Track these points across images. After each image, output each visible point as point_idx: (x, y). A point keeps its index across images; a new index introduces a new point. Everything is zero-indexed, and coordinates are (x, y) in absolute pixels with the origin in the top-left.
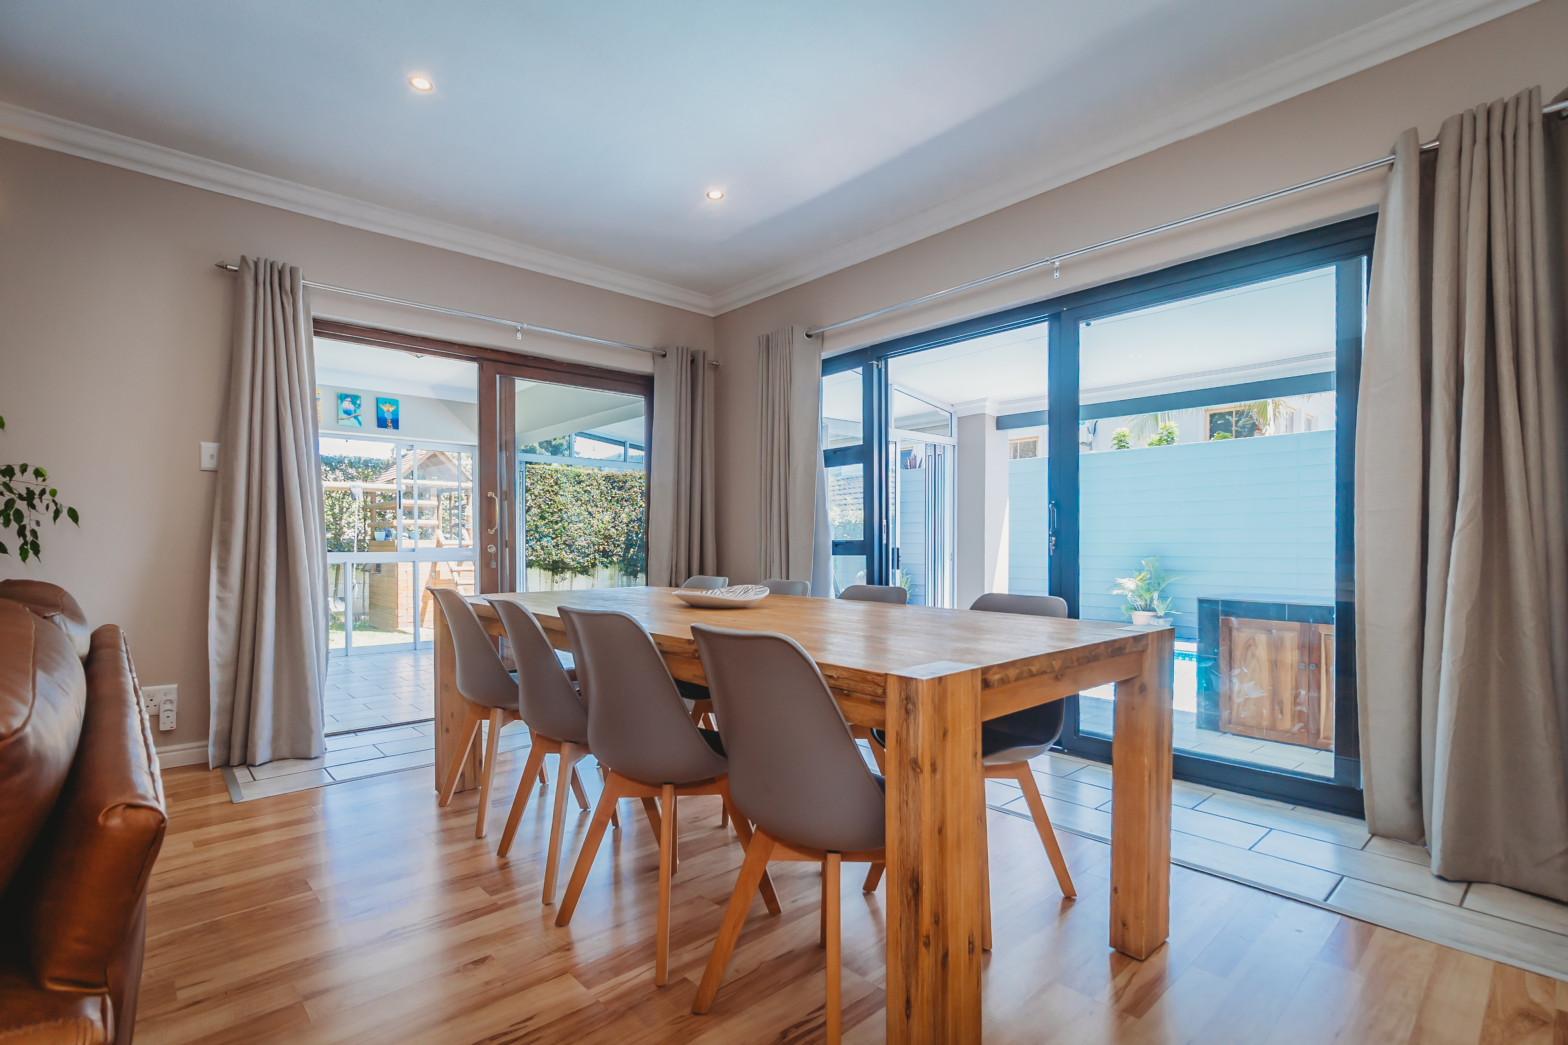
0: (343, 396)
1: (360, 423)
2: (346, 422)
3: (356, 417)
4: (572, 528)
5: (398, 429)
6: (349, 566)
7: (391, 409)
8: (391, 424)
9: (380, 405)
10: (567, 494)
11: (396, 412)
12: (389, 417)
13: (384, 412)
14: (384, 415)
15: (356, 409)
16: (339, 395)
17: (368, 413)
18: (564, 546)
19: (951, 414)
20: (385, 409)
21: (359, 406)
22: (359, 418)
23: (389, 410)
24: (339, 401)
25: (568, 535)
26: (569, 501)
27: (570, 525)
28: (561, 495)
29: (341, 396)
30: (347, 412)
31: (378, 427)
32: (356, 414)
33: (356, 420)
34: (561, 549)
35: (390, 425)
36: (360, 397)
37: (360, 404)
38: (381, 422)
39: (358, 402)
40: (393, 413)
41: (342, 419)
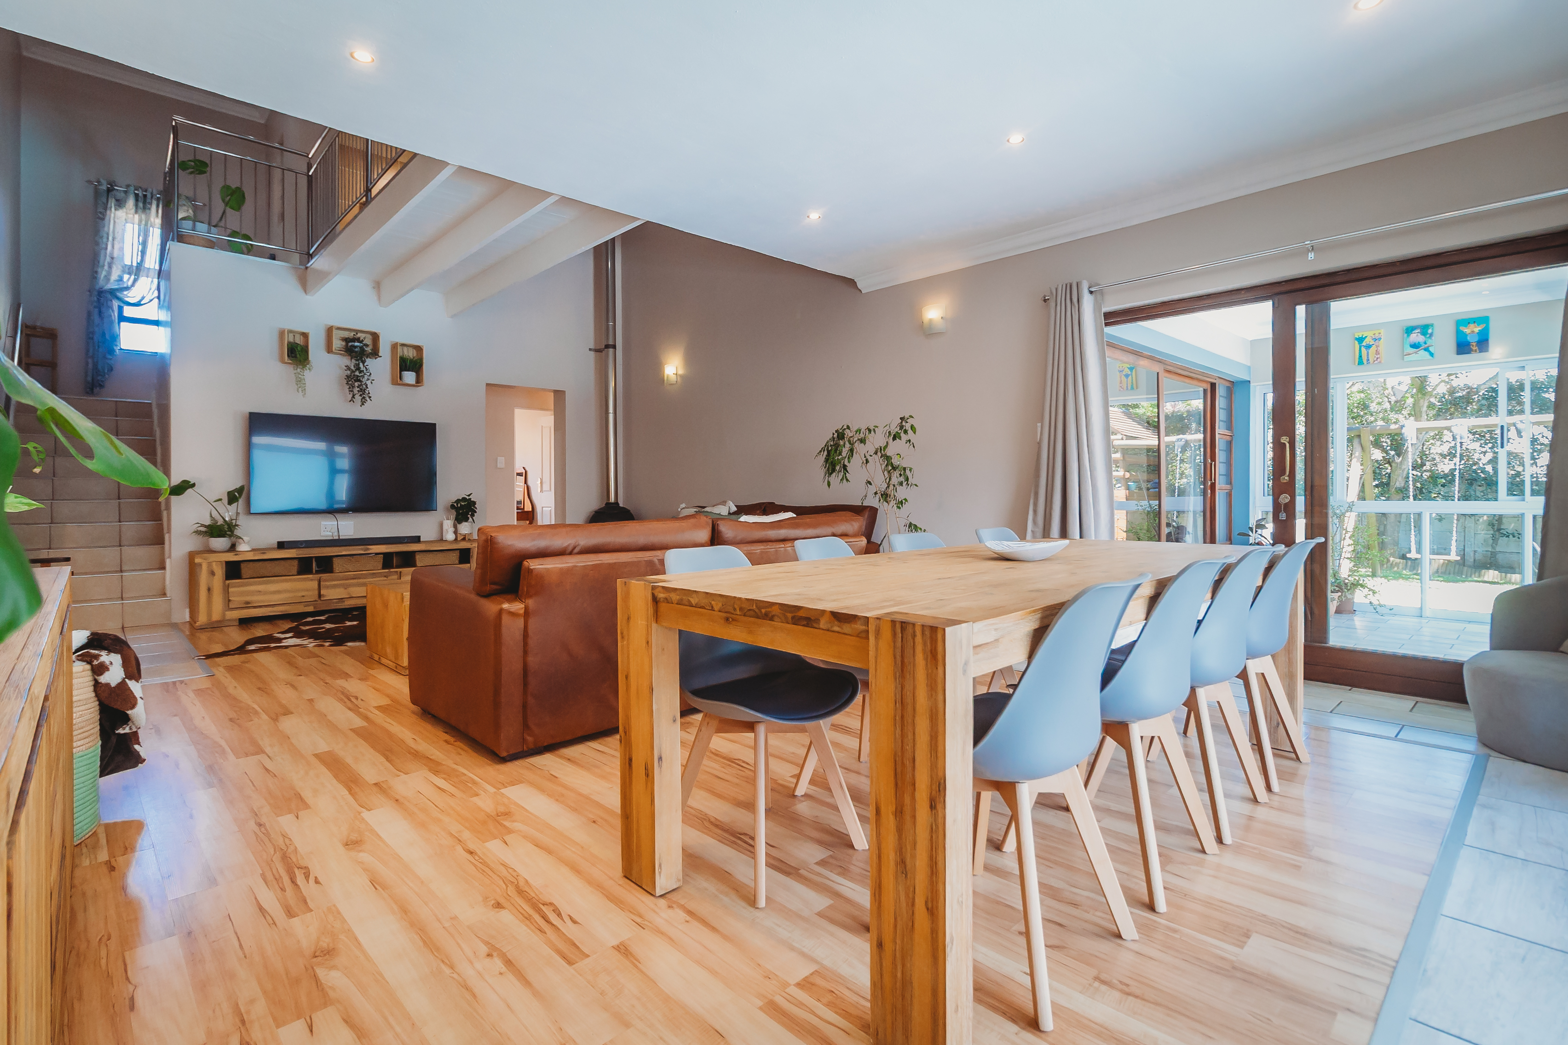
0: (1410, 329)
1: (1432, 354)
2: (1414, 357)
3: (1426, 349)
5: (1487, 351)
6: (1423, 519)
7: (1477, 330)
8: (1477, 348)
9: (1461, 328)
11: (1484, 333)
12: (1473, 339)
13: (1466, 335)
14: (1467, 339)
15: (1427, 339)
16: (1405, 328)
17: (1444, 341)
20: (1467, 331)
21: (1431, 335)
22: (1431, 349)
23: (1473, 332)
24: (1405, 336)
29: (1408, 329)
30: (1415, 346)
31: (1458, 354)
32: (1426, 346)
33: (1426, 352)
35: (1474, 348)
36: (1432, 325)
37: (1432, 332)
38: (1463, 348)
39: (1430, 331)
40: (1480, 333)
41: (1409, 354)
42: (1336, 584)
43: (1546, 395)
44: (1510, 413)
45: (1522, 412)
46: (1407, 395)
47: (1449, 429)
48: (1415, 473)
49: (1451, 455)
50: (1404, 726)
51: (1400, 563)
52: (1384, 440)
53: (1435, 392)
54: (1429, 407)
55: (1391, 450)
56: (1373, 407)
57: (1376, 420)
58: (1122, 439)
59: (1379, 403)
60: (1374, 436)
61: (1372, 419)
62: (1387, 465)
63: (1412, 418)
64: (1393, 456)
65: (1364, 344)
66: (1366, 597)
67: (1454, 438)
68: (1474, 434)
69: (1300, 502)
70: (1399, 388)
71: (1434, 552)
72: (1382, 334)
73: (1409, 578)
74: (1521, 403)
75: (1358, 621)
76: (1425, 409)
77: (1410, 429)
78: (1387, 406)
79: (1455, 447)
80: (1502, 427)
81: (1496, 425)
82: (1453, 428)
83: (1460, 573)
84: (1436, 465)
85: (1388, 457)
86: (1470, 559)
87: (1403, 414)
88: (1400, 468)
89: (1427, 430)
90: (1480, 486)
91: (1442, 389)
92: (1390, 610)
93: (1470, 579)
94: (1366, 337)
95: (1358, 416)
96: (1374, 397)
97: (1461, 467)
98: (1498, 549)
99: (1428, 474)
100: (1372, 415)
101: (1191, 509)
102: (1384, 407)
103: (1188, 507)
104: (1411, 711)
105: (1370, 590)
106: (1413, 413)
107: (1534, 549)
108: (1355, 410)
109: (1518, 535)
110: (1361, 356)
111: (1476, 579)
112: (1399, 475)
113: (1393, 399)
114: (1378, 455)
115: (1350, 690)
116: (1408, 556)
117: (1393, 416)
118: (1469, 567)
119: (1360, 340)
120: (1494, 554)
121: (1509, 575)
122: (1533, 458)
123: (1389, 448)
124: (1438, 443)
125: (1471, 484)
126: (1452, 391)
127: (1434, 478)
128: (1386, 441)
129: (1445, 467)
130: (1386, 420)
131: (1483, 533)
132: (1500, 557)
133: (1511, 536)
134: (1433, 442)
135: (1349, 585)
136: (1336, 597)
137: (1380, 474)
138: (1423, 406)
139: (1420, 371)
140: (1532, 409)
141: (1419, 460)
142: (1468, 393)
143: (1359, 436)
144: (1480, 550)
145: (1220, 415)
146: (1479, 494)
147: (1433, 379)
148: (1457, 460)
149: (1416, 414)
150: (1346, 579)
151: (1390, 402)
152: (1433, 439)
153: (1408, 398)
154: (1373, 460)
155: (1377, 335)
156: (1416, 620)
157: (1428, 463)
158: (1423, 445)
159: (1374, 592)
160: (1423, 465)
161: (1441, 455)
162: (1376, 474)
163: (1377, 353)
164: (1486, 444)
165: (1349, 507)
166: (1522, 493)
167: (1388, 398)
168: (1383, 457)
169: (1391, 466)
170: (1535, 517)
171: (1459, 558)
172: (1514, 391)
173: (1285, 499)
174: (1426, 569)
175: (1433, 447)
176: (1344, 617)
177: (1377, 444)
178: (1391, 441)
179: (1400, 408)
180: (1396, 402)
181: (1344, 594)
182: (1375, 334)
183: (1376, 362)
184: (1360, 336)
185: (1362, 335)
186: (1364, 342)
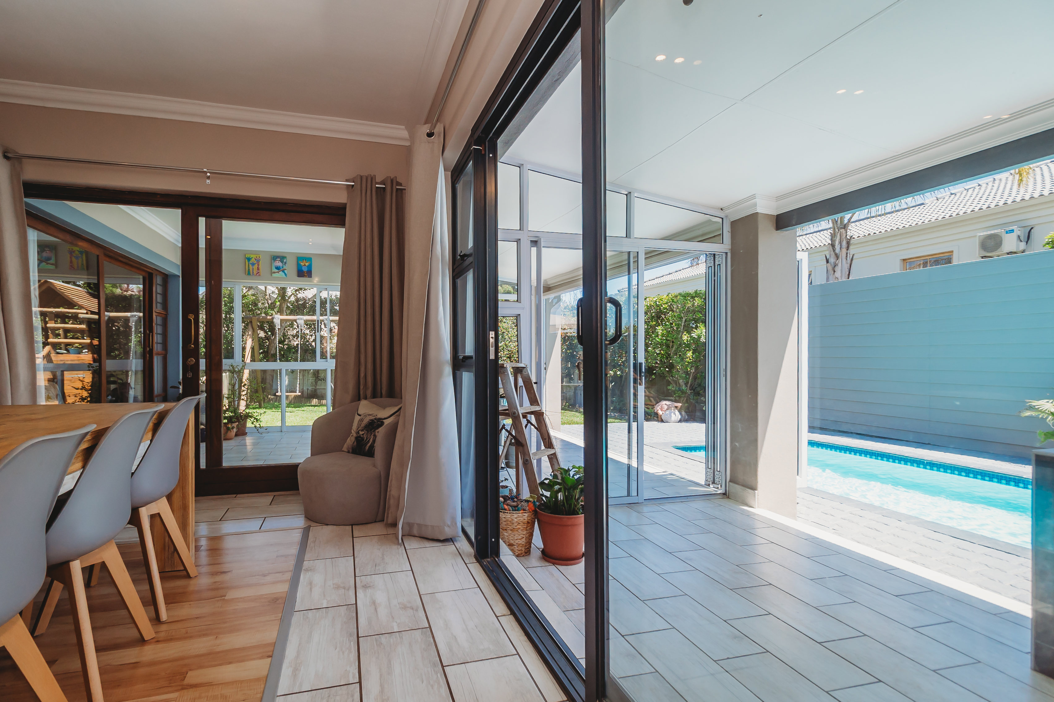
0: (275, 258)
1: (286, 275)
2: (278, 275)
3: (283, 271)
4: (512, 345)
5: (311, 277)
6: (284, 372)
7: (307, 264)
9: (300, 262)
10: (508, 321)
11: (310, 267)
12: (305, 269)
13: (302, 266)
14: (302, 269)
15: (284, 265)
16: (272, 257)
17: (291, 268)
18: (506, 358)
19: (722, 219)
20: (303, 264)
21: (285, 263)
22: (286, 271)
23: (305, 265)
24: (273, 261)
25: (508, 350)
26: (510, 326)
27: (510, 343)
28: (504, 322)
29: (274, 257)
30: (277, 268)
31: (298, 277)
32: (283, 269)
33: (283, 273)
34: (504, 360)
35: (306, 275)
36: (286, 257)
37: (286, 262)
38: (301, 274)
39: (285, 261)
40: (308, 266)
41: (274, 273)
42: (235, 417)
43: (336, 308)
44: (321, 315)
45: (326, 315)
46: (277, 300)
47: (295, 321)
48: (280, 345)
49: (296, 336)
50: (265, 518)
51: (274, 398)
52: (265, 325)
53: (289, 300)
54: (287, 308)
55: (269, 331)
56: (260, 305)
57: (261, 313)
58: (87, 313)
59: (263, 304)
60: (260, 322)
61: (259, 312)
62: (267, 341)
63: (279, 314)
64: (270, 335)
65: (251, 262)
66: (253, 423)
67: (298, 326)
68: (307, 325)
69: (203, 363)
70: (272, 295)
71: (287, 391)
72: (261, 258)
73: (278, 407)
74: (326, 310)
75: (249, 440)
76: (285, 309)
77: (277, 319)
78: (267, 305)
79: (298, 332)
80: (318, 321)
81: (315, 321)
82: (298, 321)
83: (301, 402)
84: (290, 341)
85: (267, 336)
86: (305, 394)
87: (274, 311)
88: (274, 342)
89: (287, 320)
90: (309, 353)
91: (293, 299)
92: (266, 429)
93: (306, 405)
94: (252, 258)
95: (252, 310)
96: (260, 299)
97: (302, 342)
98: (317, 387)
99: (287, 346)
100: (259, 310)
101: (133, 369)
102: (265, 306)
103: (131, 367)
104: (270, 504)
105: (255, 418)
106: (279, 310)
107: (331, 386)
108: (250, 306)
109: (324, 379)
110: (249, 270)
111: (308, 404)
112: (272, 347)
113: (270, 302)
114: (262, 334)
115: (235, 497)
116: (277, 394)
117: (270, 312)
118: (305, 398)
119: (249, 259)
120: (315, 390)
121: (322, 401)
122: (330, 339)
123: (268, 330)
124: (291, 329)
125: (306, 352)
126: (297, 300)
127: (290, 348)
128: (266, 327)
129: (295, 342)
130: (267, 314)
131: (311, 379)
132: (318, 392)
133: (322, 380)
134: (289, 328)
135: (243, 417)
136: (235, 426)
137: (264, 346)
138: (284, 307)
139: (282, 284)
140: (330, 314)
141: (282, 338)
142: (304, 302)
143: (251, 322)
144: (310, 388)
145: (158, 298)
146: (309, 358)
147: (289, 292)
148: (299, 339)
149: (280, 312)
150: (242, 413)
151: (268, 303)
152: (289, 327)
153: (277, 302)
154: (259, 337)
155: (258, 258)
156: (280, 434)
157: (287, 340)
158: (284, 329)
159: (257, 420)
160: (284, 341)
161: (292, 335)
162: (261, 346)
163: (258, 269)
164: (312, 331)
165: (243, 366)
166: (326, 358)
167: (267, 301)
168: (265, 336)
169: (269, 341)
170: (331, 370)
171: (300, 394)
172: (323, 303)
173: (192, 361)
174: (284, 402)
175: (289, 331)
176: (240, 438)
177: (262, 328)
178: (269, 326)
179: (273, 307)
180: (271, 303)
181: (240, 423)
182: (257, 257)
183: (257, 275)
184: (249, 257)
185: (250, 256)
186: (251, 261)
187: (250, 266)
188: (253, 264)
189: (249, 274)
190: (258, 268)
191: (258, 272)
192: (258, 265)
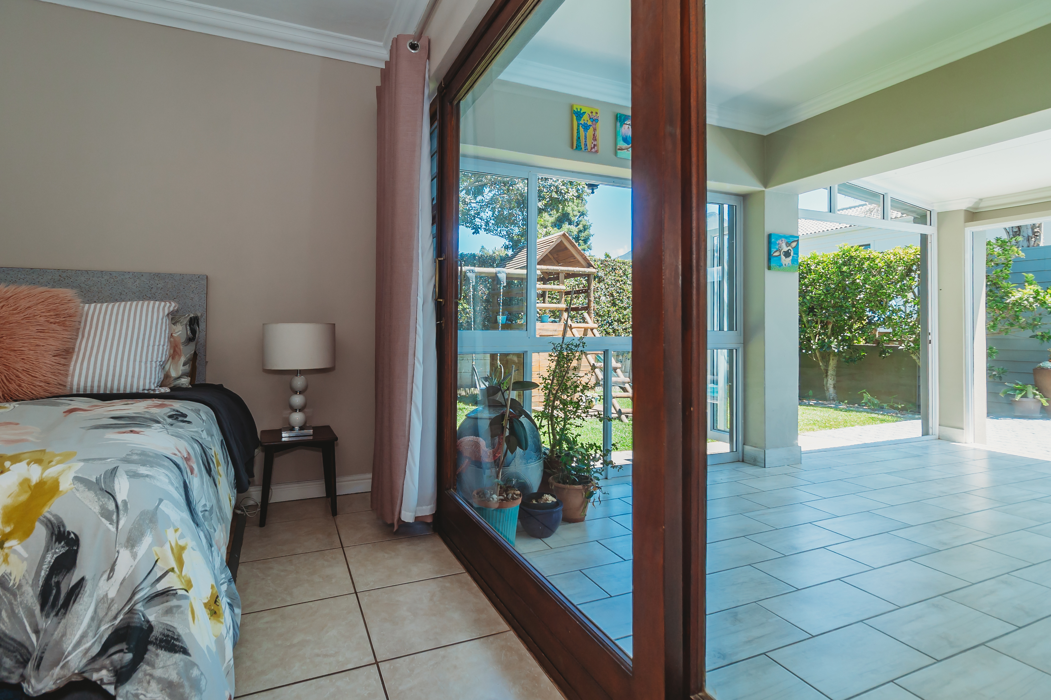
0: (622, 118)
16: (618, 115)
29: (620, 117)
41: (621, 149)
65: (582, 122)
72: (597, 113)
94: (584, 113)
110: (579, 139)
119: (579, 115)
155: (594, 114)
163: (595, 138)
182: (592, 113)
183: (593, 150)
184: (579, 110)
185: (581, 109)
186: (582, 119)
187: (581, 130)
188: (586, 127)
189: (578, 148)
190: (594, 135)
191: (595, 145)
192: (595, 130)
